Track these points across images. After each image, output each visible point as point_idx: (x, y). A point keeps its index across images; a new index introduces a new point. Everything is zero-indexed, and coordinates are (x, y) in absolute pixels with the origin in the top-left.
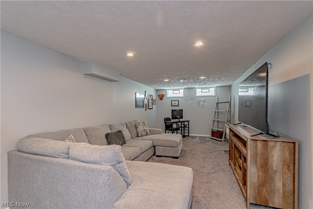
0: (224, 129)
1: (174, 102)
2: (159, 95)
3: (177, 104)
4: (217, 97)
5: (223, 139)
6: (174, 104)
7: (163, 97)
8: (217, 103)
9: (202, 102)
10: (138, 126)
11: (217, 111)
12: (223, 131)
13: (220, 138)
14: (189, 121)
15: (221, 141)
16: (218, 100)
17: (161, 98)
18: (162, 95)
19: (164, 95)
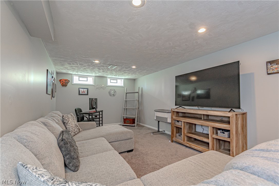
0: (136, 115)
1: (82, 90)
2: (60, 80)
3: (86, 93)
4: (126, 88)
5: (136, 124)
6: (82, 92)
7: (68, 83)
8: (126, 93)
9: (112, 92)
10: (68, 120)
11: (126, 100)
12: (135, 117)
13: (133, 124)
14: (103, 111)
15: (135, 126)
16: (126, 91)
17: (64, 84)
18: (65, 80)
19: (69, 81)
